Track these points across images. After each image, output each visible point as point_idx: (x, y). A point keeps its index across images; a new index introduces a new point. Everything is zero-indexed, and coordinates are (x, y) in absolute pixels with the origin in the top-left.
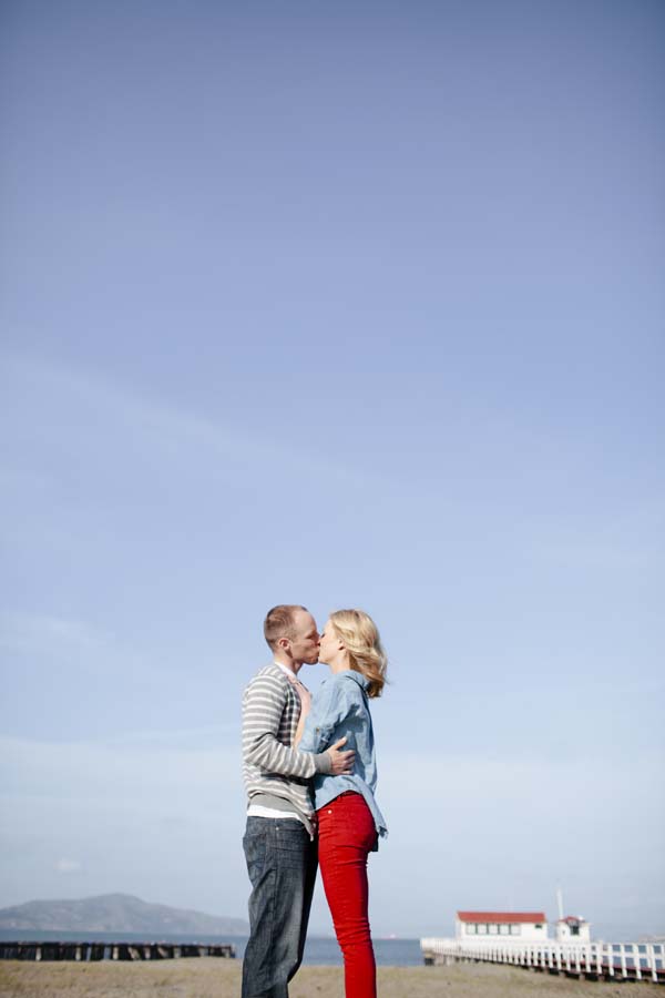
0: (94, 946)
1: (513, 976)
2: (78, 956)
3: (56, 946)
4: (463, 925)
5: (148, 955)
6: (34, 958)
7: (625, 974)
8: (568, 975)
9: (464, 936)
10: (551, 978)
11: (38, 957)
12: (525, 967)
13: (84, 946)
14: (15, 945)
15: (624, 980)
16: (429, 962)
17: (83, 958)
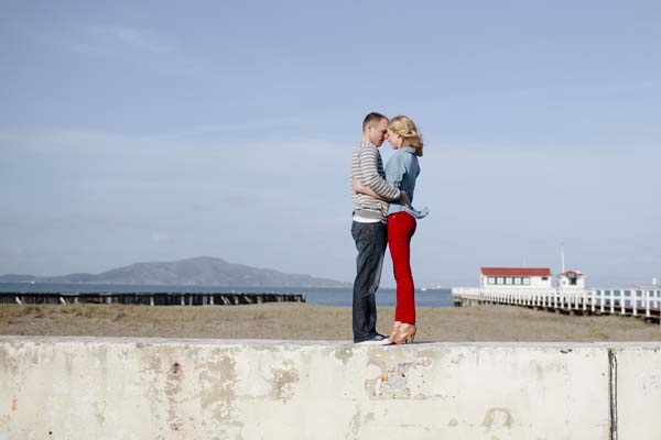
0: (194, 295)
1: (521, 313)
2: (183, 303)
3: (165, 295)
4: (486, 278)
5: (237, 302)
6: (149, 304)
7: (602, 310)
8: (562, 312)
9: (486, 285)
10: (551, 314)
11: (152, 303)
12: (531, 307)
13: (187, 296)
14: (133, 295)
15: (602, 314)
16: (458, 304)
17: (187, 303)
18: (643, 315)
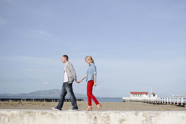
0: (55, 99)
1: (143, 104)
2: (52, 101)
3: (48, 99)
4: (131, 95)
5: (66, 101)
6: (44, 101)
7: (165, 103)
8: (153, 103)
9: (131, 97)
10: (150, 104)
11: (45, 101)
12: (145, 102)
13: (54, 99)
14: (40, 99)
15: (165, 104)
16: (124, 101)
17: (54, 101)
18: (176, 104)
